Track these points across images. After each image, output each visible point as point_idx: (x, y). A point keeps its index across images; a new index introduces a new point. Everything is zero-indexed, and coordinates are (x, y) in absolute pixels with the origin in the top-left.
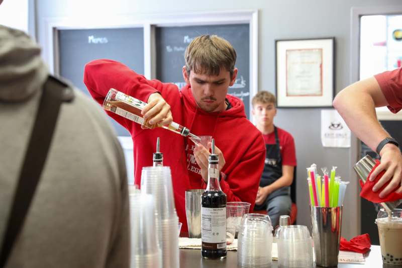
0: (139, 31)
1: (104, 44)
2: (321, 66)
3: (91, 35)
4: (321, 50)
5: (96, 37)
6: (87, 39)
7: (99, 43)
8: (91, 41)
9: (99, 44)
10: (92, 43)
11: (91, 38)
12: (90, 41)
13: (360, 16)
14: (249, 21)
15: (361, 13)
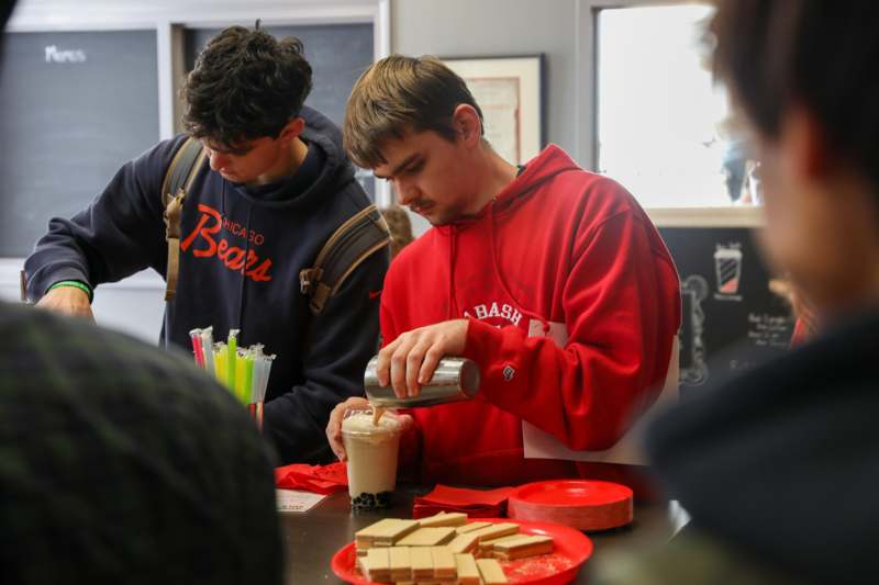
0: (149, 36)
1: (78, 64)
2: (517, 114)
3: (50, 45)
4: (516, 81)
5: (61, 48)
6: (44, 54)
7: (68, 61)
8: (52, 57)
9: (67, 64)
10: (53, 63)
11: (51, 52)
12: (48, 58)
13: (596, 10)
14: (372, 17)
15: (596, 4)
